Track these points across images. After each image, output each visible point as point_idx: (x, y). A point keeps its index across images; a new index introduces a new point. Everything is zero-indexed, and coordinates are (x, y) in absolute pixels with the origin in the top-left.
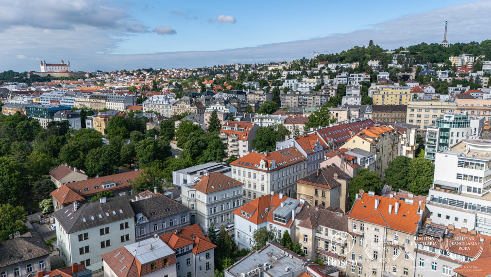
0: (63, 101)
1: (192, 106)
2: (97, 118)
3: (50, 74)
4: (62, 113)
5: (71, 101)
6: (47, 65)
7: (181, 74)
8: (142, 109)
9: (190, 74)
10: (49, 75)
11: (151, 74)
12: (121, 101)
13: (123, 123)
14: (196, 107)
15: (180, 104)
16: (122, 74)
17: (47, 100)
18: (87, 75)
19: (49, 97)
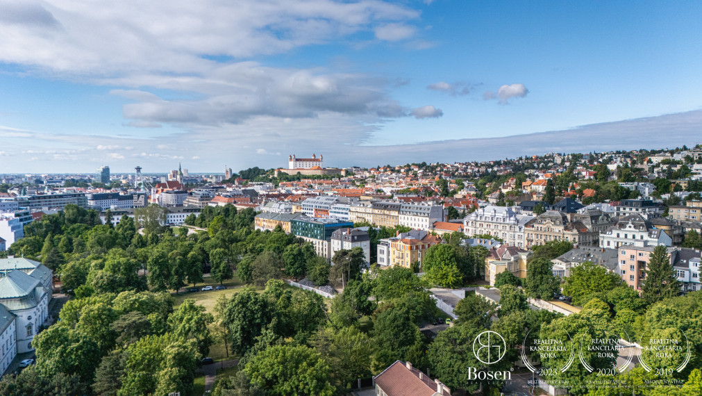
0: (333, 210)
1: (566, 229)
2: (398, 243)
3: (300, 171)
4: (344, 233)
5: (344, 211)
6: (297, 160)
7: (469, 171)
8: (463, 230)
9: (483, 169)
10: (299, 173)
11: (425, 171)
12: (421, 213)
13: (451, 257)
14: (575, 231)
15: (541, 223)
16: (385, 171)
17: (311, 208)
18: (343, 173)
19: (314, 205)
